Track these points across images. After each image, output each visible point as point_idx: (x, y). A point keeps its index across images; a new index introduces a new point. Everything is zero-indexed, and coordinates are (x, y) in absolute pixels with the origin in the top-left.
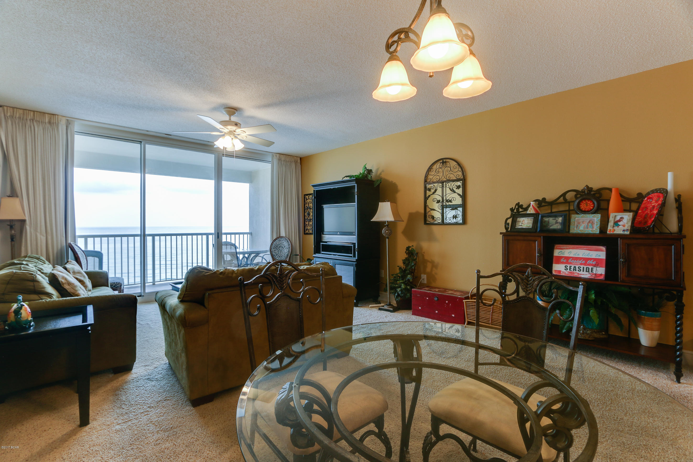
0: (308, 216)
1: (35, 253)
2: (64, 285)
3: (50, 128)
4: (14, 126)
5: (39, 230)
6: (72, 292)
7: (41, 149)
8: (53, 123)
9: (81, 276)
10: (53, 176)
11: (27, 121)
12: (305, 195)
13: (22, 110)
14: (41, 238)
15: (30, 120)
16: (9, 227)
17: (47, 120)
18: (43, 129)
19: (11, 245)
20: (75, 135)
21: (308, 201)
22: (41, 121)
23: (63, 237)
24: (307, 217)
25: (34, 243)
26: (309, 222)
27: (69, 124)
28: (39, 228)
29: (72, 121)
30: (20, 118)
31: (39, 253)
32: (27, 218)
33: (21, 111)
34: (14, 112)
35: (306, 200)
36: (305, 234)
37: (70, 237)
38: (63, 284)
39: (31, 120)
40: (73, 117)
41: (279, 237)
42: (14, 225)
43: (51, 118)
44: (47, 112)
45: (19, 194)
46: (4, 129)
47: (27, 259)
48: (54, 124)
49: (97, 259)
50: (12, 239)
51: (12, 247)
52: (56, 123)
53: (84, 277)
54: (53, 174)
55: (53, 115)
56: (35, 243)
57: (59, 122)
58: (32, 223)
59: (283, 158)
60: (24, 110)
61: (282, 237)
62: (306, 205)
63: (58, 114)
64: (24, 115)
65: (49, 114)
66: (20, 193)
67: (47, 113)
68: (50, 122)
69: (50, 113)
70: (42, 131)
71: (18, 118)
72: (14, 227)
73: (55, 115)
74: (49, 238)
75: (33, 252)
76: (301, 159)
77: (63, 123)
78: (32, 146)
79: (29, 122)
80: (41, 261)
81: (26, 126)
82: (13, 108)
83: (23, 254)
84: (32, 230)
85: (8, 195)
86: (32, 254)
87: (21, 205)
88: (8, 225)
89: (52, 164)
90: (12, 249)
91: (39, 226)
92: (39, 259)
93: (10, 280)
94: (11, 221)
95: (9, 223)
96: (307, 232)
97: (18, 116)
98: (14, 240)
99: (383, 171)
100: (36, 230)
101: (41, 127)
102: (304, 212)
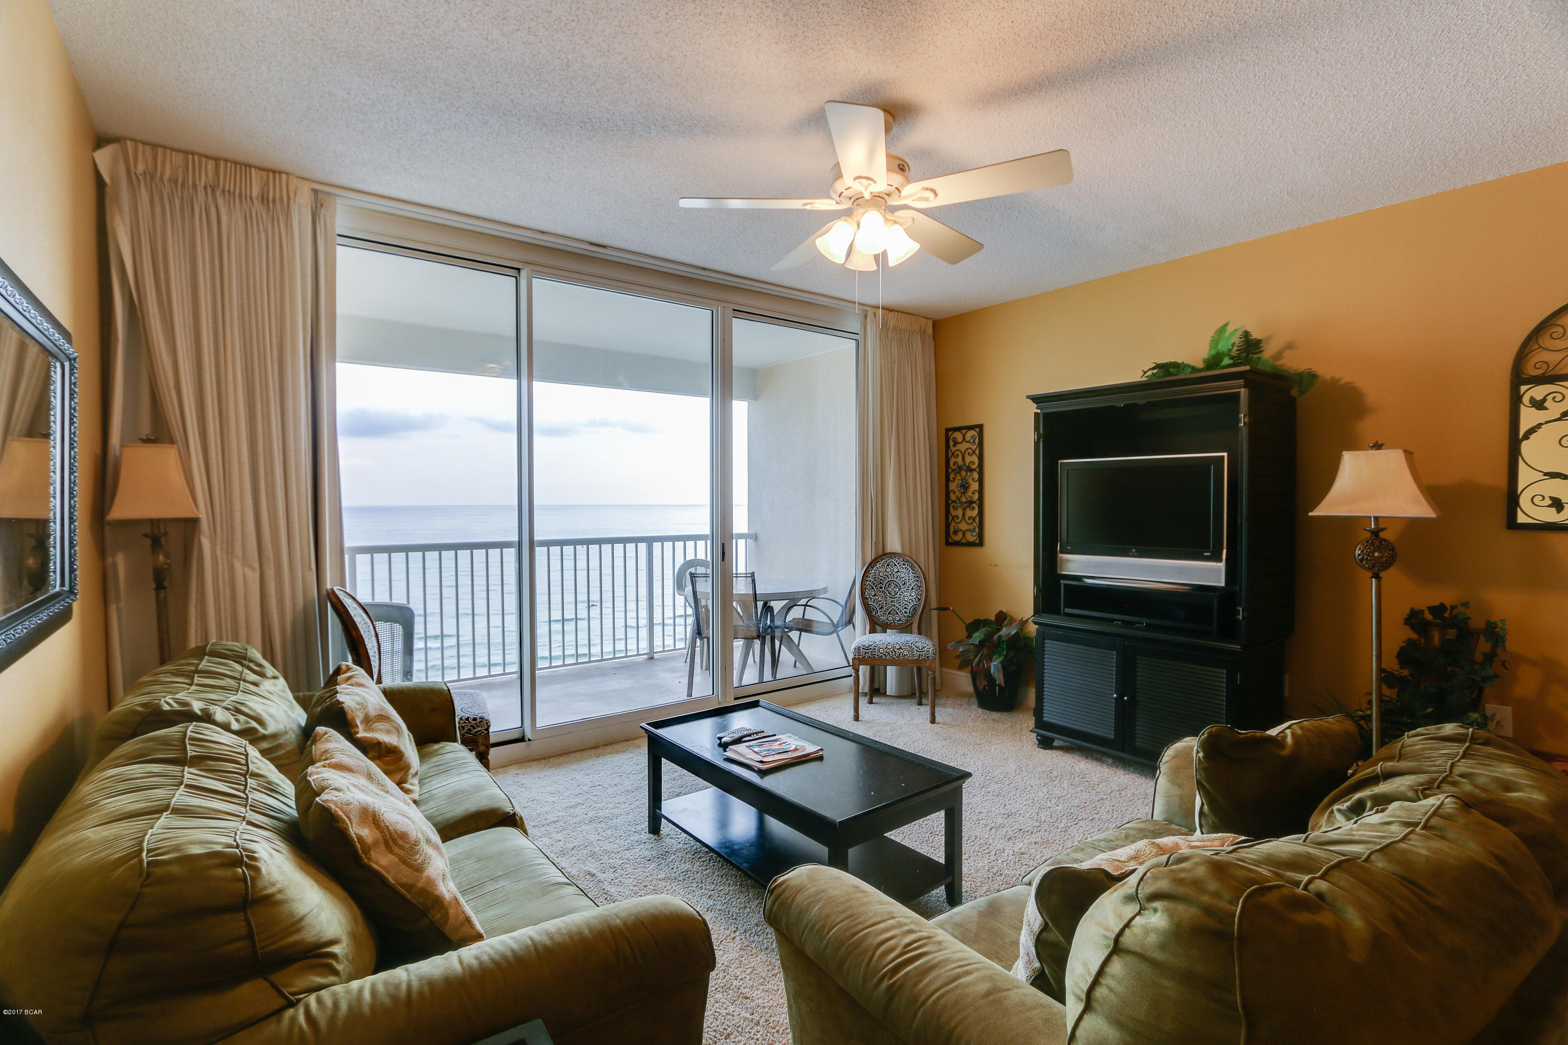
0: (963, 493)
1: (230, 638)
2: (373, 854)
3: (264, 216)
4: (158, 210)
5: (238, 551)
6: (404, 880)
7: (241, 284)
8: (274, 202)
9: (388, 732)
10: (276, 371)
11: (196, 191)
12: (948, 430)
13: (180, 155)
14: (244, 575)
15: (205, 188)
16: (148, 542)
17: (256, 191)
18: (246, 221)
19: (158, 601)
20: (339, 248)
21: (963, 447)
22: (237, 191)
23: (311, 569)
24: (958, 494)
25: (225, 591)
26: (964, 509)
27: (319, 206)
28: (238, 545)
29: (328, 194)
30: (176, 181)
31: (243, 633)
32: (203, 515)
33: (178, 159)
34: (155, 159)
35: (951, 443)
36: (948, 543)
37: (330, 568)
38: (367, 849)
39: (209, 190)
40: (334, 180)
41: (882, 556)
42: (166, 534)
43: (267, 184)
44: (257, 164)
45: (178, 434)
46: (127, 215)
47: (204, 664)
48: (278, 203)
49: (398, 629)
50: (160, 580)
51: (161, 607)
52: (281, 199)
53: (398, 731)
54: (276, 367)
55: (274, 172)
56: (228, 592)
57: (292, 196)
58: (218, 529)
59: (892, 319)
60: (186, 153)
61: (893, 555)
62: (952, 461)
63: (287, 171)
64: (187, 170)
65: (262, 169)
66: (181, 429)
67: (256, 167)
68: (264, 198)
69: (264, 165)
70: (241, 224)
71: (170, 180)
72: (163, 540)
73: (280, 173)
74: (270, 574)
75: (224, 636)
76: (936, 324)
77: (303, 200)
78: (213, 273)
79: (201, 195)
80: (252, 665)
81: (193, 209)
82: (154, 146)
83: (193, 643)
84: (218, 552)
85: (144, 437)
86: (221, 639)
87: (184, 470)
88: (146, 536)
89: (274, 334)
90: (159, 618)
91: (238, 536)
92: (245, 658)
93: (122, 926)
94: (155, 523)
95: (148, 530)
96: (958, 537)
97: (167, 174)
98: (166, 584)
99: (1290, 346)
100: (230, 551)
101: (238, 214)
102: (947, 480)
